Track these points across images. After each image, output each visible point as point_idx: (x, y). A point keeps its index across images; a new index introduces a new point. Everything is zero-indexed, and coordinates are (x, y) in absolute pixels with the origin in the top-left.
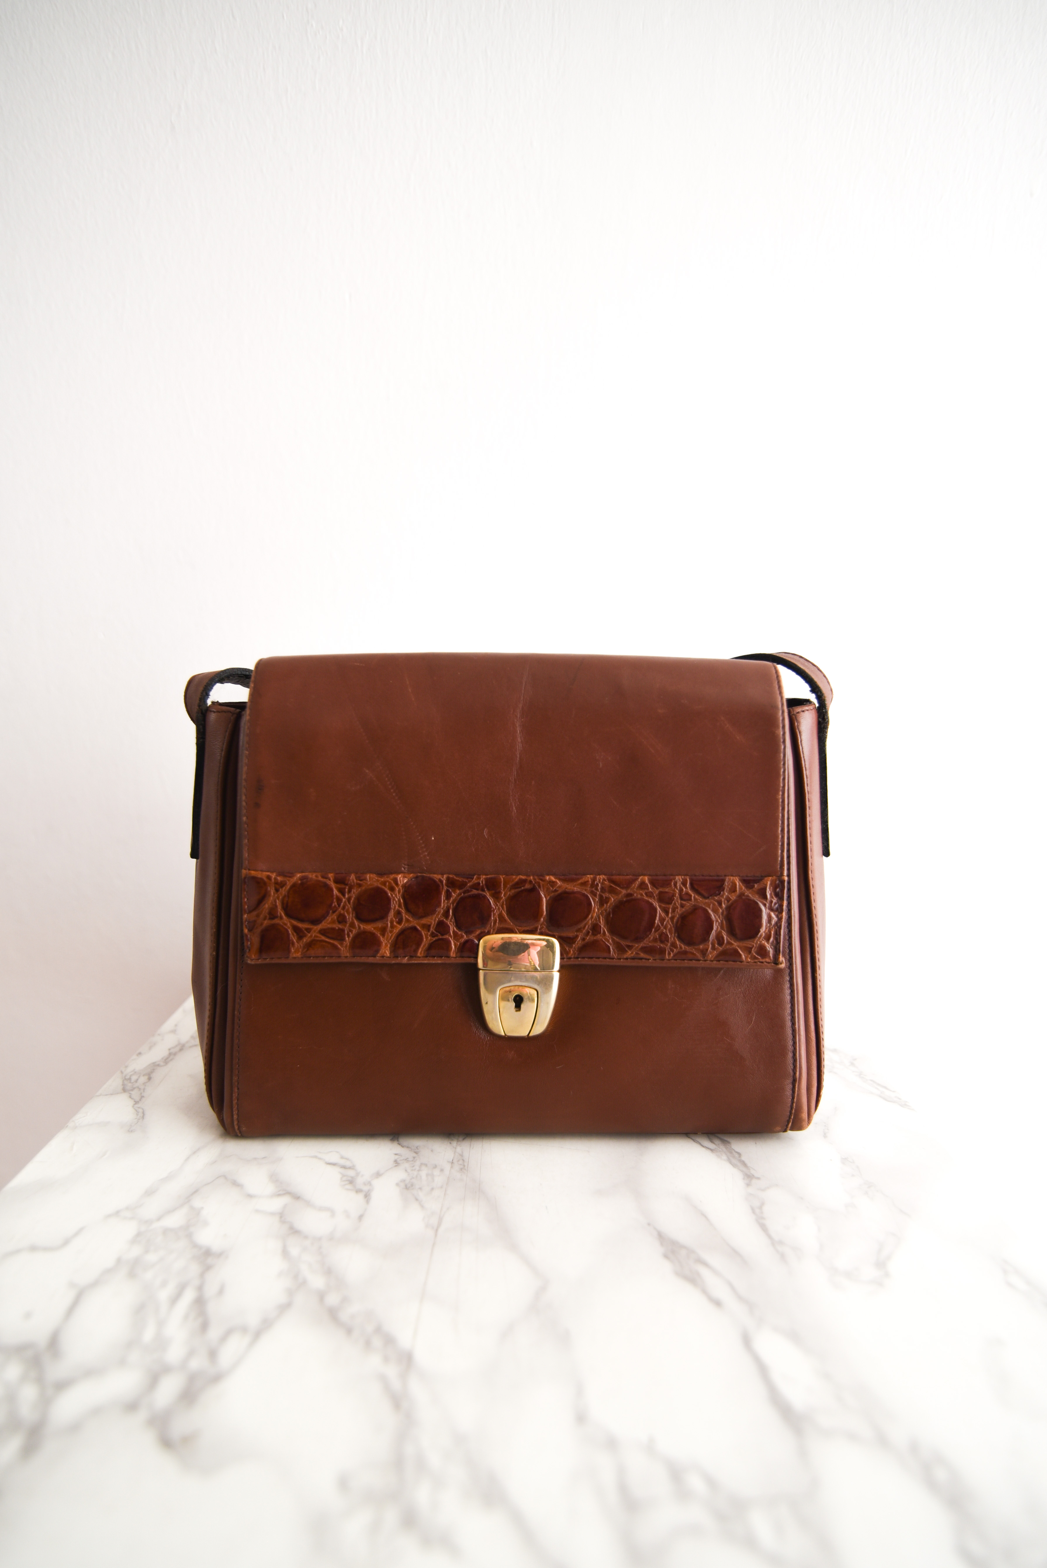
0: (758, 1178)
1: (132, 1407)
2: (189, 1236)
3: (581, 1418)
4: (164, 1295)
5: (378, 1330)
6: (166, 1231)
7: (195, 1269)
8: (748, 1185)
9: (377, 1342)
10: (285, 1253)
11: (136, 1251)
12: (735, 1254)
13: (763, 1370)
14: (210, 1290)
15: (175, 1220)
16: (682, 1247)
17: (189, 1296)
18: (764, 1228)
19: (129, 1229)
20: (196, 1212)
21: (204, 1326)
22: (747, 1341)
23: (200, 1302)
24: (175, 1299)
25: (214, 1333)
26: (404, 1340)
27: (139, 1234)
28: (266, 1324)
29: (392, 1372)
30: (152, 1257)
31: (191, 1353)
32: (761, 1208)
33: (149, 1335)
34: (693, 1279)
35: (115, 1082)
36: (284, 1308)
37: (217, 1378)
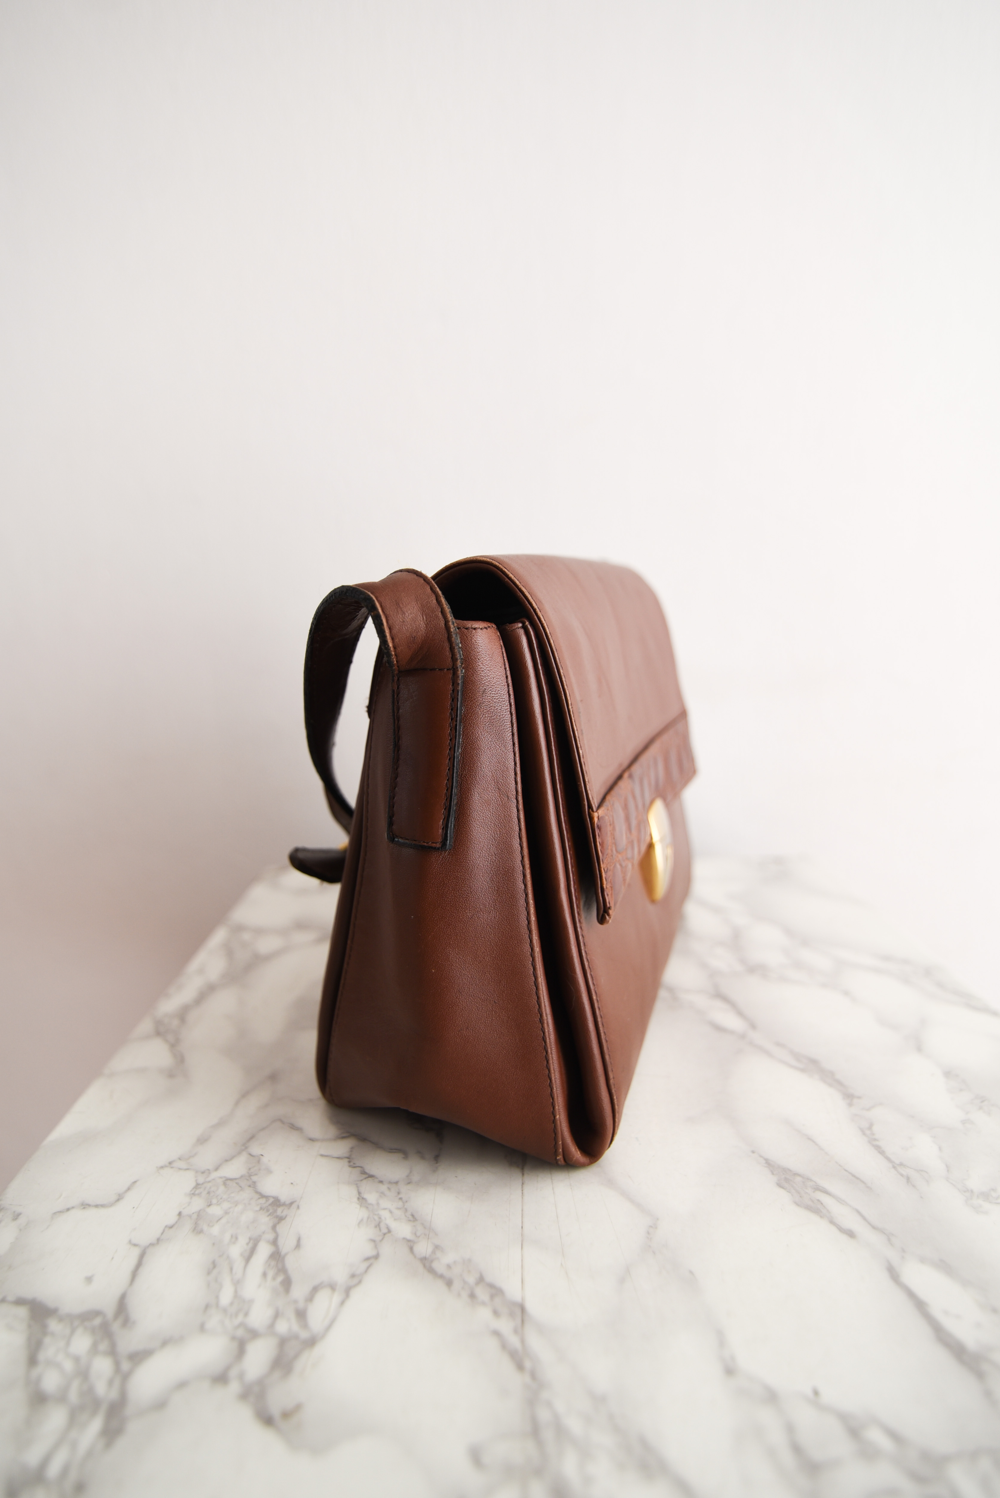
0: (859, 1098)
1: (221, 1379)
2: (253, 1185)
3: (730, 1371)
4: (236, 1251)
5: (481, 1280)
6: (227, 1181)
7: (265, 1221)
8: (850, 1105)
9: (482, 1294)
10: (361, 1199)
11: (198, 1204)
12: (855, 1179)
13: (921, 1306)
14: (287, 1244)
15: (235, 1169)
16: (796, 1174)
17: (264, 1251)
18: (882, 1152)
19: (187, 1181)
20: (257, 1159)
21: (287, 1284)
22: (894, 1274)
23: (277, 1257)
24: (249, 1256)
25: (299, 1292)
26: (513, 1290)
27: (197, 1186)
28: (356, 1279)
29: (505, 1326)
30: (215, 1211)
31: (277, 1315)
32: (870, 1127)
33: (226, 1296)
34: (816, 1209)
35: (146, 1026)
36: (372, 1259)
37: (311, 1342)
